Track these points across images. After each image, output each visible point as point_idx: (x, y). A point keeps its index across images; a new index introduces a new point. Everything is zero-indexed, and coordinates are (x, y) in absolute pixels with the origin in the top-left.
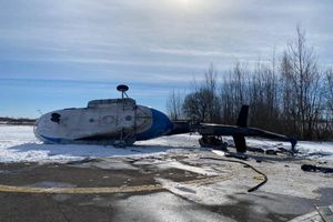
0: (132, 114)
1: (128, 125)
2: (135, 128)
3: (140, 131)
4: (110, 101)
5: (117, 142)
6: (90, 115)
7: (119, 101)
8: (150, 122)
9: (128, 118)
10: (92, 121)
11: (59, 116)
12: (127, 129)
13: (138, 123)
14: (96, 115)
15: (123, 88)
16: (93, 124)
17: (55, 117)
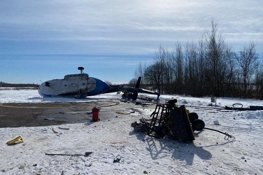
0: (86, 82)
1: (83, 87)
2: (87, 89)
3: (89, 91)
4: (75, 75)
5: (76, 96)
6: (65, 83)
7: (79, 75)
8: (95, 86)
9: (84, 84)
10: (66, 86)
11: (49, 83)
12: (83, 90)
13: (89, 87)
14: (67, 83)
15: (81, 69)
16: (66, 87)
17: (47, 84)
